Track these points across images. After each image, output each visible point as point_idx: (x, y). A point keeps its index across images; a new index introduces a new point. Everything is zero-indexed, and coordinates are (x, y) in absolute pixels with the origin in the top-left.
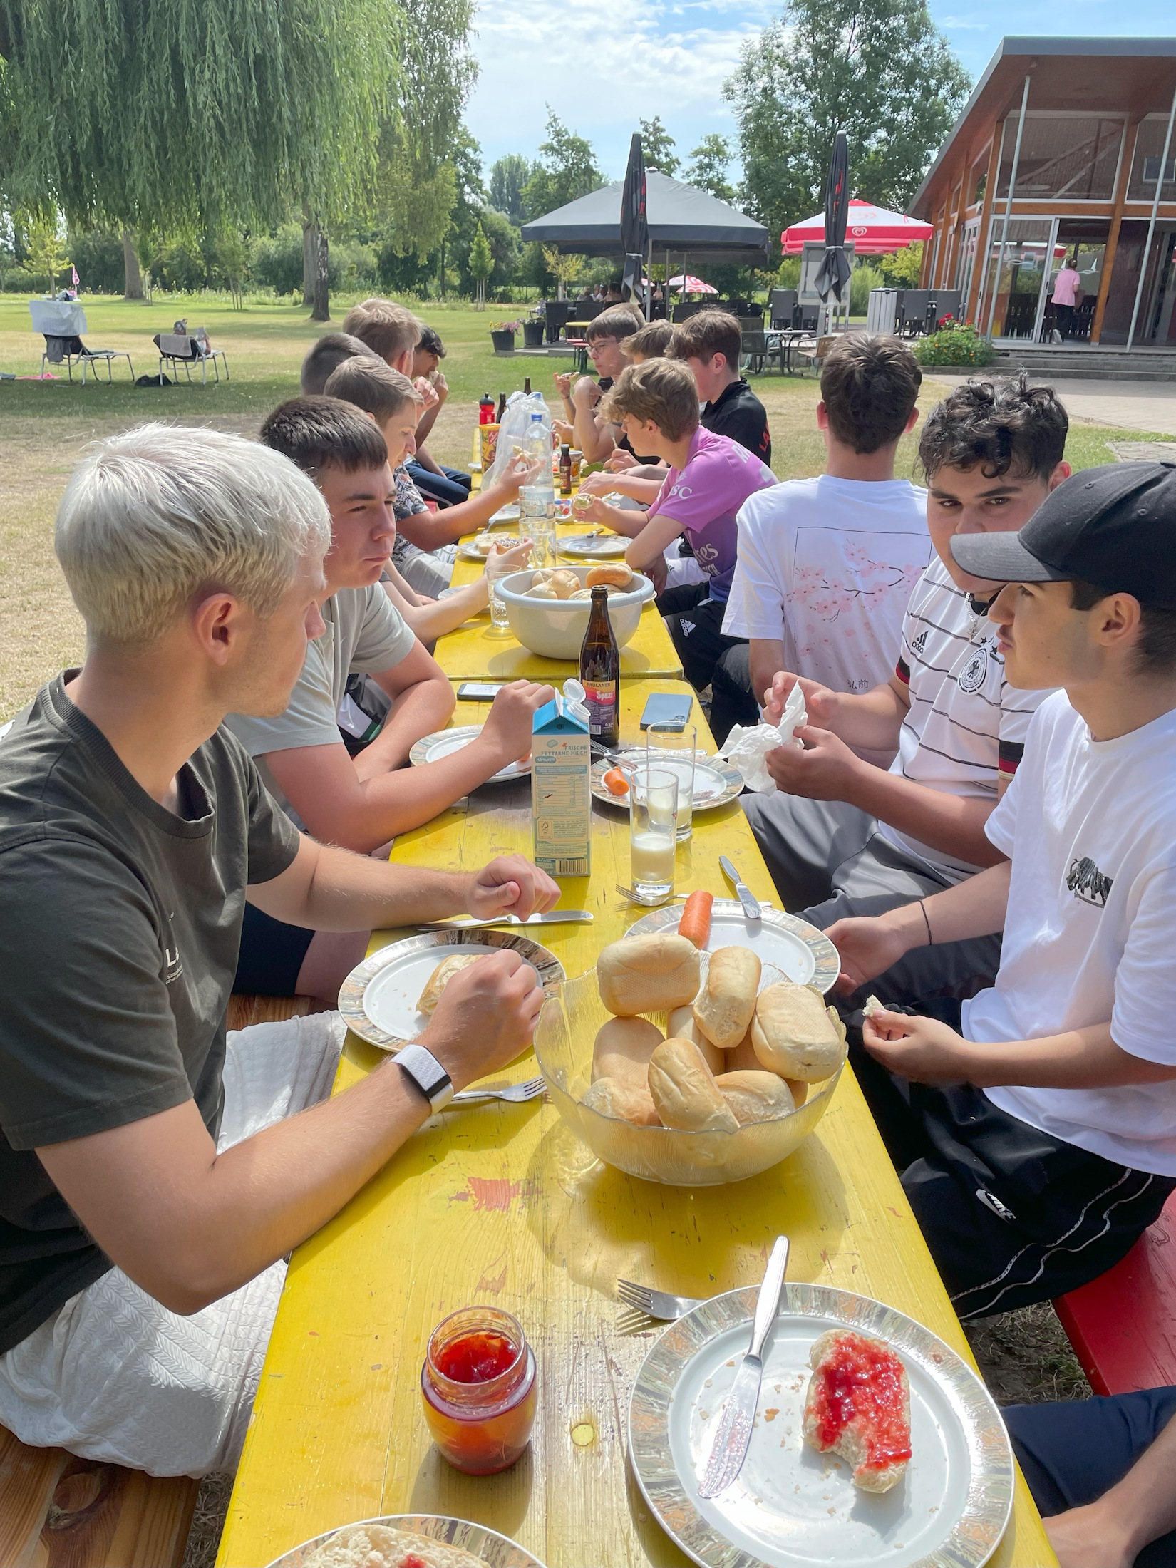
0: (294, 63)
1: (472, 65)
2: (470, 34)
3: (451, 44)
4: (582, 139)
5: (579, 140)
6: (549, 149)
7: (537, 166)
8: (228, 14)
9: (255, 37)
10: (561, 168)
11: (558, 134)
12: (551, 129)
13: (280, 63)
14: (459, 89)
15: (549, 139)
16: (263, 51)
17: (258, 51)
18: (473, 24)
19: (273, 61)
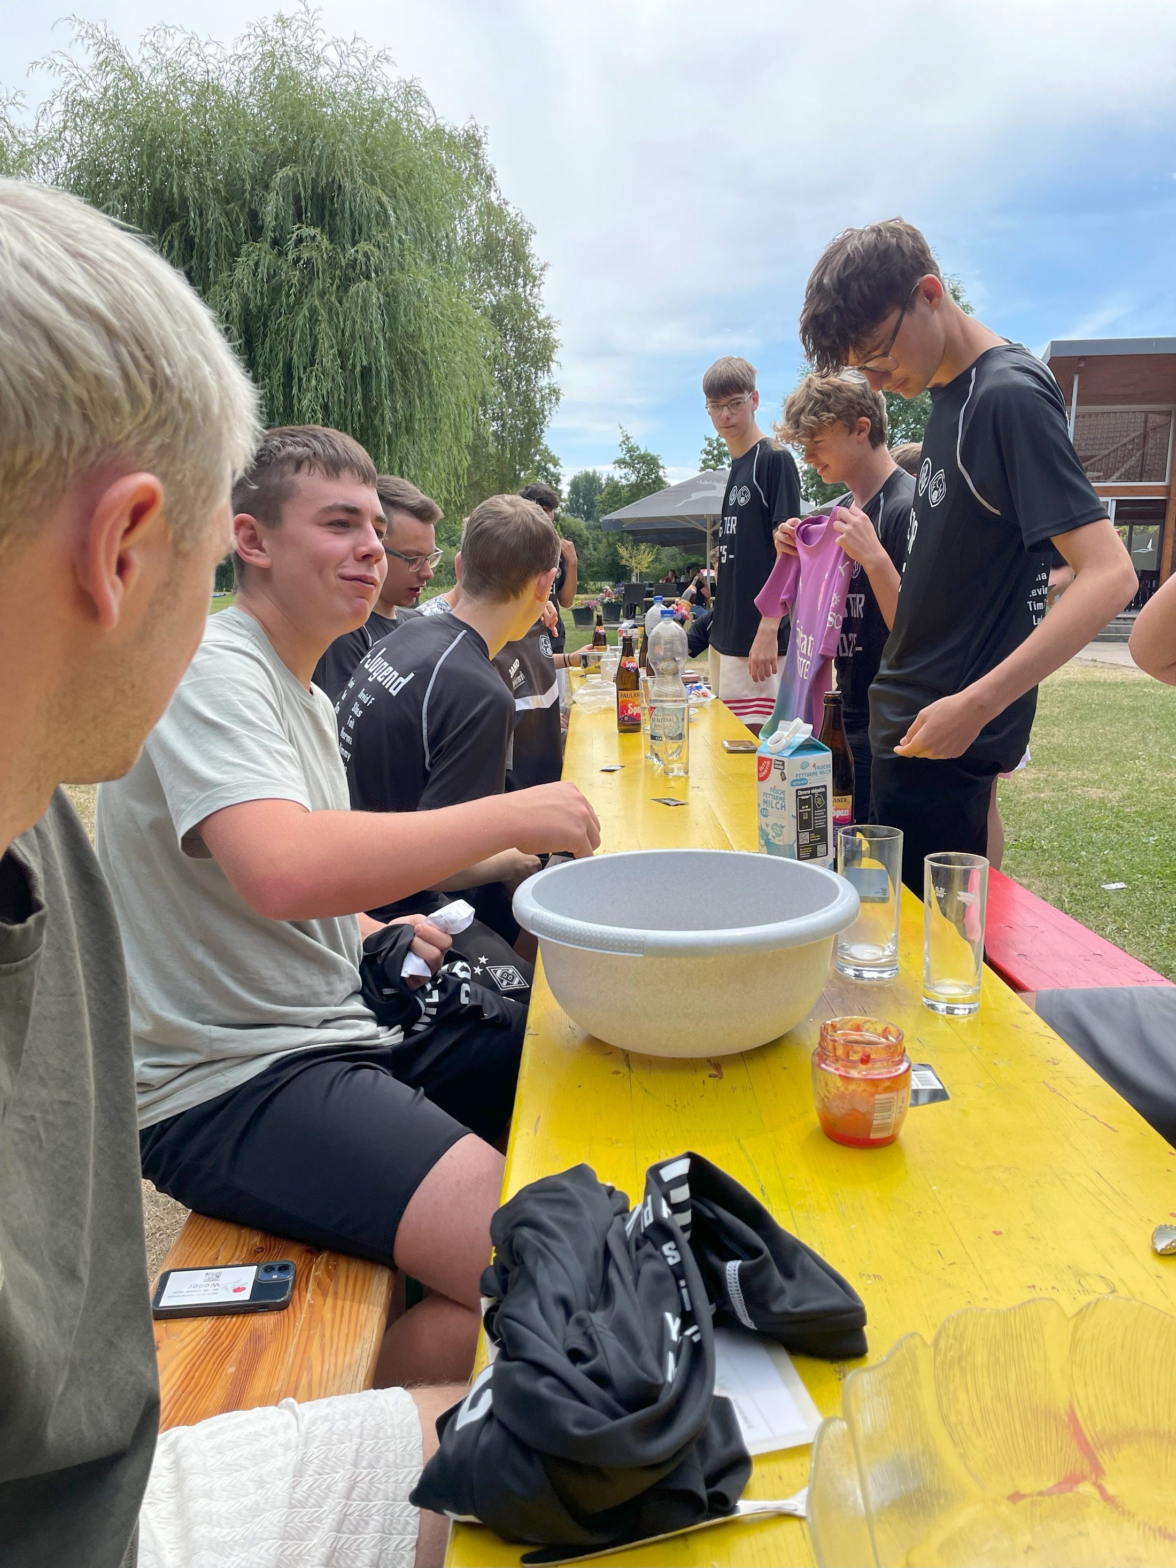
0: (397, 376)
1: (555, 392)
2: (553, 366)
3: (536, 373)
4: (652, 453)
5: (649, 455)
6: (621, 463)
7: (610, 479)
8: (340, 333)
9: (363, 351)
10: (633, 478)
11: (630, 450)
12: (624, 446)
13: (384, 374)
14: (543, 411)
15: (621, 455)
16: (370, 364)
17: (365, 363)
18: (555, 357)
19: (378, 372)
